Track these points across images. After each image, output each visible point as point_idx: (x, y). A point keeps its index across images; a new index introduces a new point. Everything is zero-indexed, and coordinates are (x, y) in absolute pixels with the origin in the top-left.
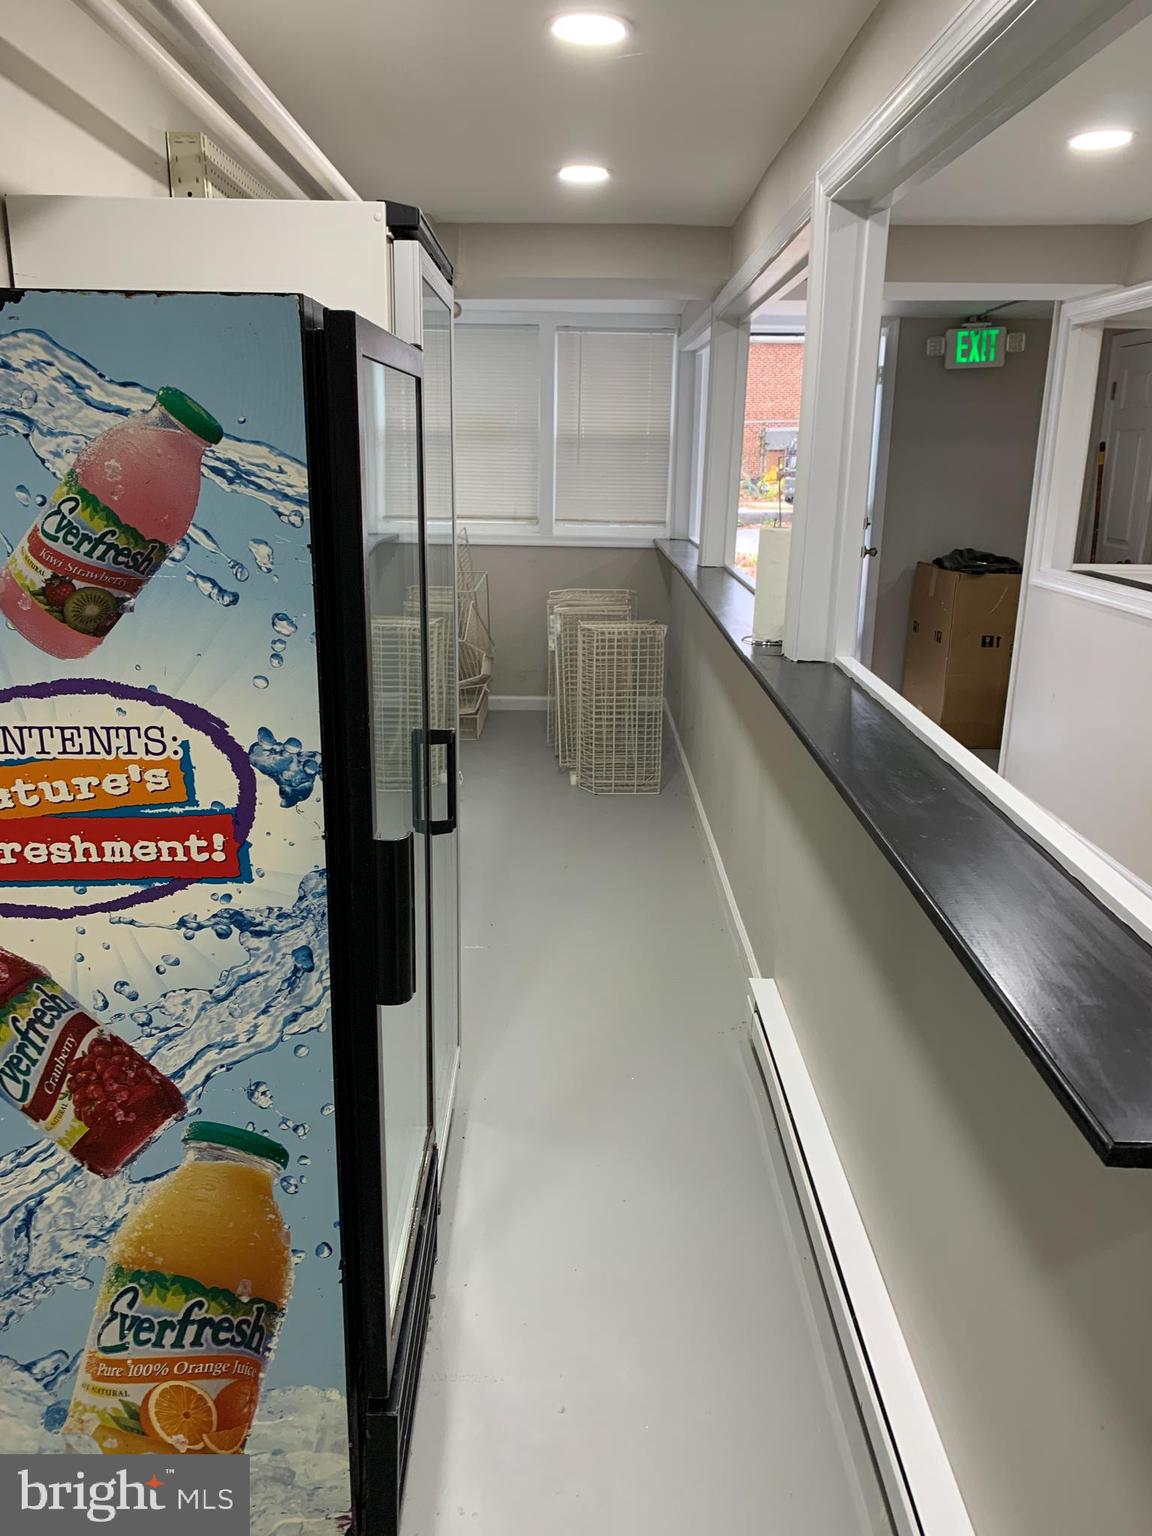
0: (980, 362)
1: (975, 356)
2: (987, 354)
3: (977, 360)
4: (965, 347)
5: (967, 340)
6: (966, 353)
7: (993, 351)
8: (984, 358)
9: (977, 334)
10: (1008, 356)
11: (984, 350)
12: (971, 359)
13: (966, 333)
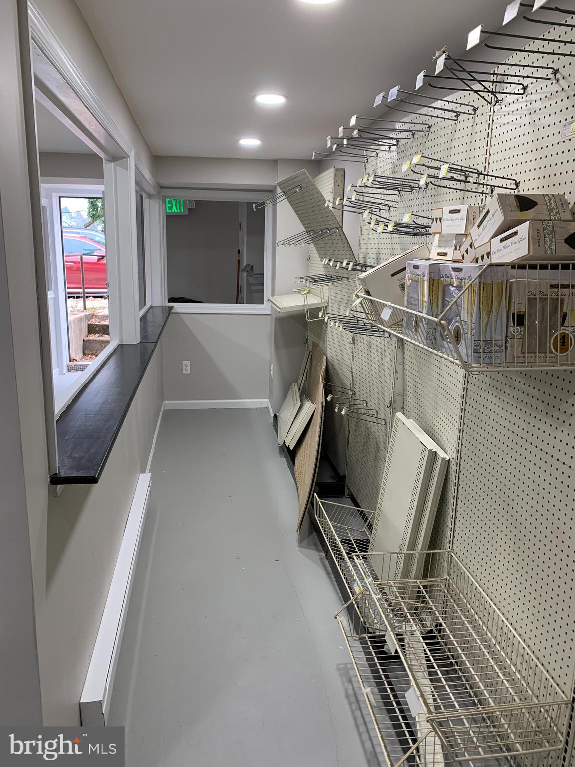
0: (177, 212)
1: (174, 209)
2: (180, 209)
3: (176, 211)
4: (170, 205)
5: (170, 202)
6: (171, 208)
7: (182, 207)
8: (179, 211)
9: (174, 200)
10: (189, 210)
11: (178, 207)
12: (173, 211)
13: (169, 200)
